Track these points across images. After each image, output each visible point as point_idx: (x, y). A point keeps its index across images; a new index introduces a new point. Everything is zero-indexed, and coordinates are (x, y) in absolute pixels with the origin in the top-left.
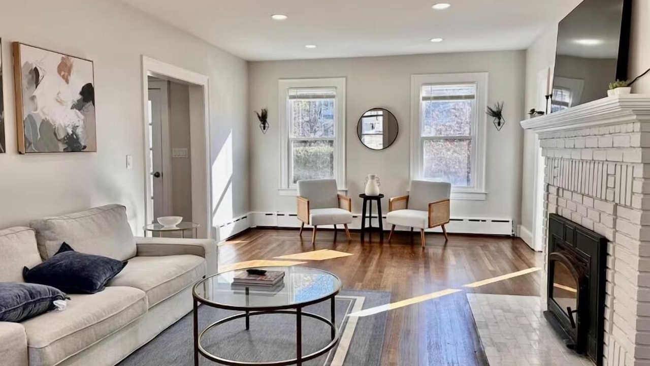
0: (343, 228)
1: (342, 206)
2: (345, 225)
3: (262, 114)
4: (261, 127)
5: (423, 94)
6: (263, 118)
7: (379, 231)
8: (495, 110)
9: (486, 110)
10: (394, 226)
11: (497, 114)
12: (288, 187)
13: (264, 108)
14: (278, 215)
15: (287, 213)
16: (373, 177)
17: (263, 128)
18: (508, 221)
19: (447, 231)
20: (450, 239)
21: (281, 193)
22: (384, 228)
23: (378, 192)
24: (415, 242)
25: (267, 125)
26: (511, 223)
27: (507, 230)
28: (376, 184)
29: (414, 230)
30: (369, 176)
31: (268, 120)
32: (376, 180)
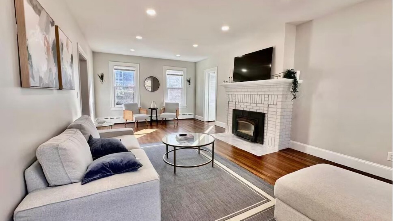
0: (145, 121)
1: (141, 113)
2: (146, 120)
3: (101, 75)
4: (100, 81)
5: (167, 73)
6: (102, 77)
7: (156, 121)
8: (188, 80)
9: (186, 80)
10: (163, 118)
11: (189, 81)
12: (115, 107)
13: (102, 73)
14: (111, 118)
15: (115, 117)
16: (154, 102)
17: (101, 82)
18: (192, 114)
19: (178, 119)
20: (179, 121)
21: (112, 109)
22: (158, 120)
23: (156, 107)
24: (166, 123)
25: (103, 80)
26: (193, 115)
27: (192, 117)
28: (155, 104)
29: (166, 119)
30: (152, 101)
31: (104, 78)
32: (155, 102)
